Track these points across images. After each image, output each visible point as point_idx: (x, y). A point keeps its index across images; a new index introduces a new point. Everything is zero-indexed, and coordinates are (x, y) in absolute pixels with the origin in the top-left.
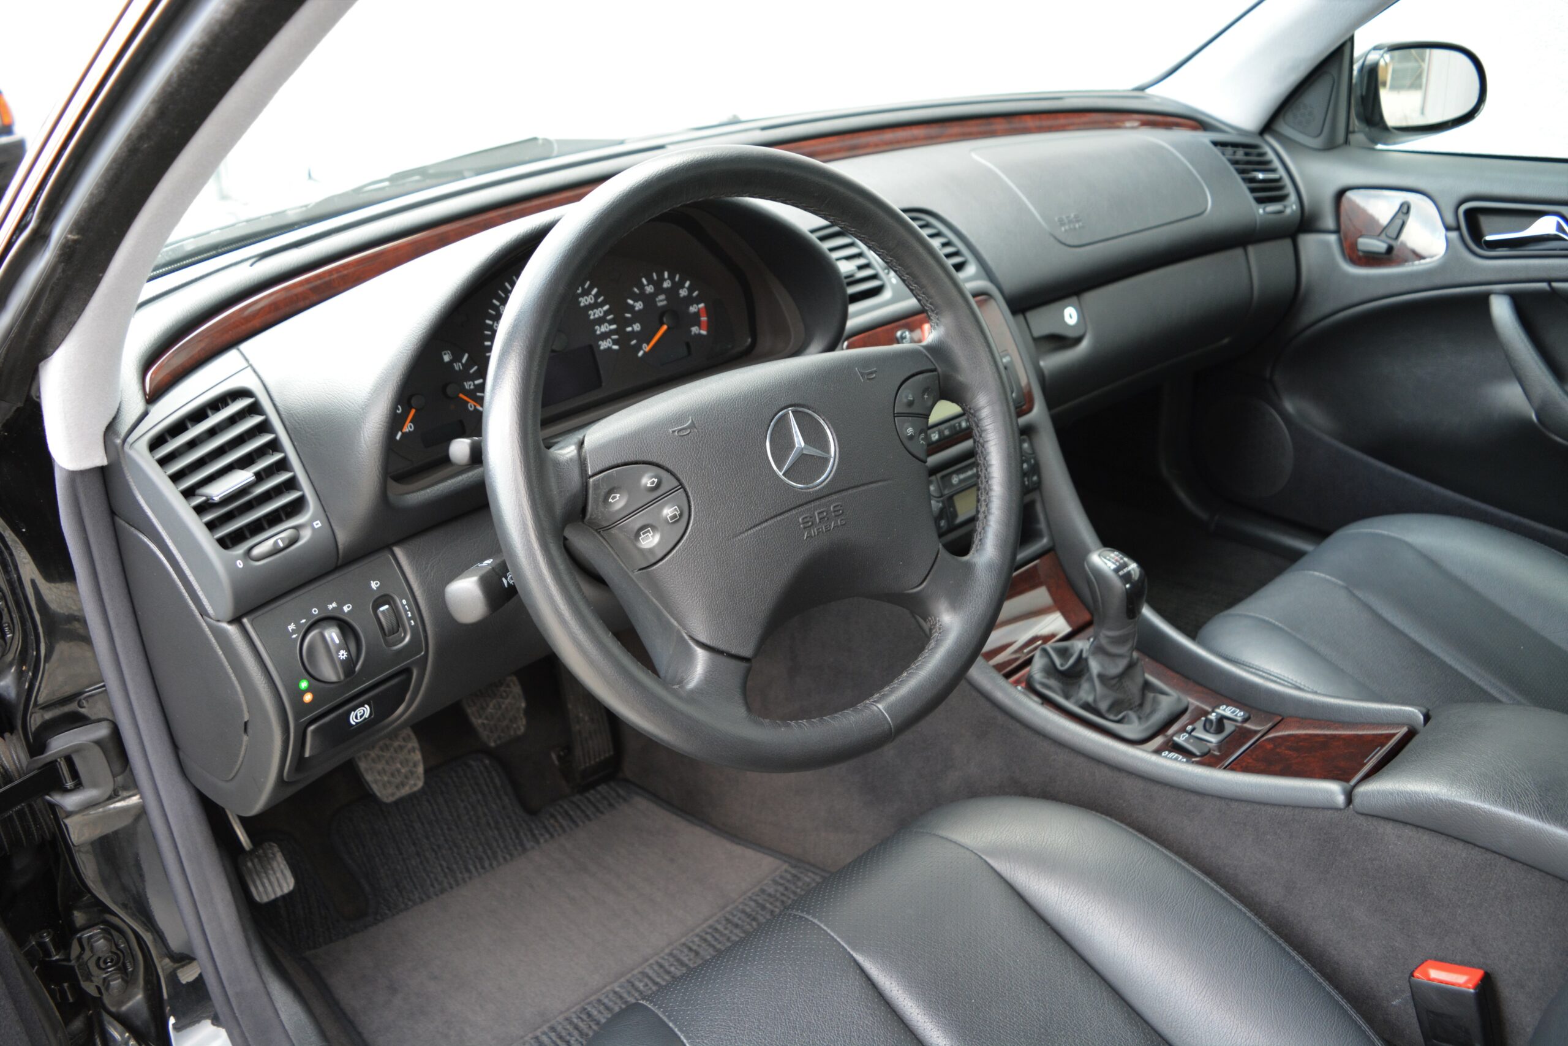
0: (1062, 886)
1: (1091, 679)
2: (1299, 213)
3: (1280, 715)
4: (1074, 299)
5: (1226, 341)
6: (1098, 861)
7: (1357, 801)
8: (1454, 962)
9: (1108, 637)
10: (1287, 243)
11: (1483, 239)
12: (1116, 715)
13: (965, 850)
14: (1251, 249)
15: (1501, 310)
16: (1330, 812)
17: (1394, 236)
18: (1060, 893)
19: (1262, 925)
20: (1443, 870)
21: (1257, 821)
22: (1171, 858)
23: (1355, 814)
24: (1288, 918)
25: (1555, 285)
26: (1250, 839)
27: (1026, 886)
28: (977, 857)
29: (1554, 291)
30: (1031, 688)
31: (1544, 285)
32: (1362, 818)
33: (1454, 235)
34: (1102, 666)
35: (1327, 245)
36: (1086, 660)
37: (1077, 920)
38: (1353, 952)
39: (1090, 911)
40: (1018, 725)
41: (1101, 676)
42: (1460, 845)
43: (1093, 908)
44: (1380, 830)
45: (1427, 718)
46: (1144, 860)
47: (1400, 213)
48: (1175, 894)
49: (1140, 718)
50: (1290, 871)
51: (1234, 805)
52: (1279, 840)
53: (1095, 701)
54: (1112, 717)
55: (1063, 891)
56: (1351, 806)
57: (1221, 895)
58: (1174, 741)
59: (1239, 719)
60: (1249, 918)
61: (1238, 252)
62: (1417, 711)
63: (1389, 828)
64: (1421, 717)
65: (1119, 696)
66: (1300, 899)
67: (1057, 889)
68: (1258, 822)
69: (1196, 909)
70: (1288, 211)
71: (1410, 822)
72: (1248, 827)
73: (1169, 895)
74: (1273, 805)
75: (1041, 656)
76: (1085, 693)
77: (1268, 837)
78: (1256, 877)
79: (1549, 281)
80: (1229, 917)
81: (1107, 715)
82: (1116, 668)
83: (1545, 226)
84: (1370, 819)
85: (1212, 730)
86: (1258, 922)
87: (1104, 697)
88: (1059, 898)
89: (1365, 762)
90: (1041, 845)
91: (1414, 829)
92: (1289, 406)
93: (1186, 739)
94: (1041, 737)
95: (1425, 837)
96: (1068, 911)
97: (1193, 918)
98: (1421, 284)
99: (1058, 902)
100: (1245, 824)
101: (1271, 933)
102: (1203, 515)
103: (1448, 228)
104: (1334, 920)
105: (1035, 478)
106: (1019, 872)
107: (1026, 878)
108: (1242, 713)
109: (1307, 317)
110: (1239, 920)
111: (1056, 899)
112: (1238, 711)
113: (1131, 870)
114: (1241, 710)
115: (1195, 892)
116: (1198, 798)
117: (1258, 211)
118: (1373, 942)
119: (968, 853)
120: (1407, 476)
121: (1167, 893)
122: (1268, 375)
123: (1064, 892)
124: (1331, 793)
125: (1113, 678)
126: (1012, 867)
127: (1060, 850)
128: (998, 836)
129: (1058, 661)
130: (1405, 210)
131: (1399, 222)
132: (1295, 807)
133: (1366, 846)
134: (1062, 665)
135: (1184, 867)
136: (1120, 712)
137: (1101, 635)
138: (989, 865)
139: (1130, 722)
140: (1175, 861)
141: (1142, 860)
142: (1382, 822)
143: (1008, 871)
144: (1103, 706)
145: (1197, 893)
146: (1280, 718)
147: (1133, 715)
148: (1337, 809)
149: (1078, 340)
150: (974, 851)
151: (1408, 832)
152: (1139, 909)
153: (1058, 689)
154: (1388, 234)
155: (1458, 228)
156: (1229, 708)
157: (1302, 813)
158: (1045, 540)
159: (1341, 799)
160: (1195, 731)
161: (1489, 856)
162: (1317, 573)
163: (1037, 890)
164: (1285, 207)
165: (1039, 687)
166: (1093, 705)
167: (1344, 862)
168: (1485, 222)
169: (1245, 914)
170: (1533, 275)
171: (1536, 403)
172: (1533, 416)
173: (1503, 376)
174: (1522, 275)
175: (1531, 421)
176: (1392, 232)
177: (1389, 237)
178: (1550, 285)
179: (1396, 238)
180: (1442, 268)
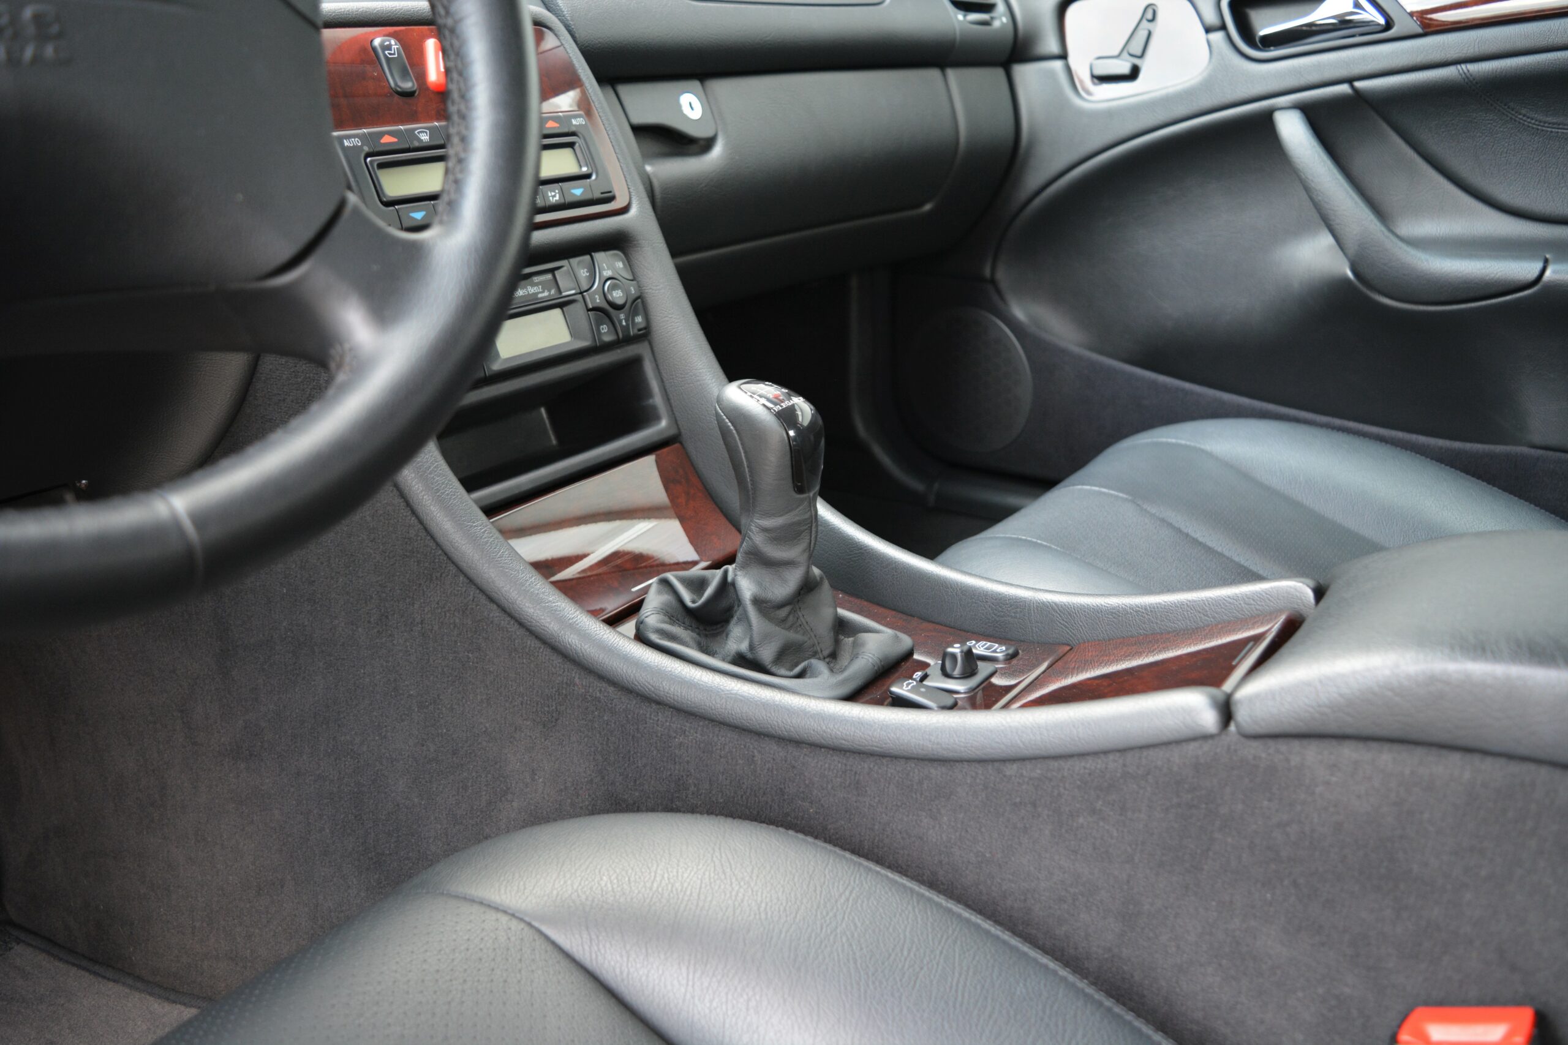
0: (692, 962)
1: (746, 618)
2: (1010, 27)
3: (1069, 645)
4: (696, 84)
5: (928, 207)
6: (763, 905)
7: (1242, 714)
8: (1465, 1003)
9: (765, 530)
10: (999, 72)
11: (1257, 39)
12: (791, 670)
13: (500, 915)
14: (951, 73)
16: (1193, 746)
17: (1139, 53)
18: (691, 977)
19: (1090, 990)
20: (1426, 816)
21: (1056, 793)
22: (904, 886)
23: (1243, 740)
24: (1132, 976)
25: (1358, 84)
26: (1047, 832)
27: (621, 973)
28: (522, 925)
29: (1358, 93)
30: (640, 638)
31: (1344, 88)
32: (1255, 744)
33: (1218, 37)
34: (760, 584)
35: (1052, 74)
36: (733, 584)
37: (727, 1025)
38: (1262, 1022)
39: (753, 1003)
40: (611, 689)
41: (757, 602)
42: (1456, 757)
43: (758, 997)
44: (1295, 760)
45: (1320, 593)
46: (851, 892)
47: (1144, 22)
48: (918, 950)
49: (831, 670)
50: (1128, 882)
51: (1011, 770)
52: (1101, 824)
53: (752, 647)
54: (783, 672)
55: (694, 973)
56: (1232, 727)
57: (1005, 942)
58: (891, 693)
59: (1000, 655)
60: (1064, 979)
61: (934, 74)
62: (1300, 585)
64: (1310, 594)
65: (793, 636)
66: (1151, 935)
67: (684, 970)
68: (1060, 795)
69: (960, 975)
70: (997, 24)
71: (1349, 731)
72: (1040, 809)
73: (905, 953)
74: (1082, 755)
75: (659, 592)
76: (736, 640)
77: (1081, 820)
78: (1066, 906)
79: (1350, 81)
80: (1025, 980)
81: (774, 669)
82: (783, 587)
83: (1338, 7)
84: (1271, 743)
85: (957, 672)
86: (1082, 984)
87: (766, 637)
88: (690, 988)
89: (1234, 663)
90: (651, 889)
91: (1361, 745)
92: (1019, 312)
93: (913, 687)
94: (654, 706)
95: (1387, 757)
96: (707, 1011)
97: (956, 991)
98: (1181, 111)
99: (688, 996)
100: (1034, 805)
101: (1108, 1003)
102: (917, 486)
103: (1208, 30)
104: (1220, 965)
105: (639, 319)
106: (608, 945)
107: (621, 956)
108: (1004, 648)
109: (1034, 178)
110: (1045, 985)
111: (683, 990)
112: (997, 645)
113: (827, 914)
114: (1000, 644)
115: (955, 942)
116: (944, 769)
117: (956, 18)
118: (1300, 994)
119: (504, 919)
120: (1187, 386)
121: (902, 950)
122: (987, 272)
123: (698, 975)
124: (1188, 711)
125: (781, 606)
126: (594, 937)
127: (688, 893)
128: (565, 882)
129: (687, 596)
130: (1149, 15)
131: (1142, 35)
132: (1123, 751)
133: (1270, 800)
134: (694, 602)
135: (929, 900)
136: (796, 665)
137: (753, 527)
138: (547, 938)
139: (814, 675)
140: (912, 891)
141: (847, 893)
142: (1296, 744)
143: (587, 948)
144: (766, 654)
145: (959, 942)
146: (1069, 648)
147: (820, 665)
148: (1206, 737)
149: (705, 145)
150: (517, 915)
151: (1348, 752)
152: (849, 988)
153: (688, 639)
154: (1132, 52)
155: (1223, 27)
156: (982, 643)
157: (1140, 758)
158: (664, 423)
159: (1209, 719)
160: (929, 678)
161: (1515, 768)
162: (1088, 487)
163: (644, 978)
164: (992, 18)
165: (654, 638)
166: (749, 655)
167: (1229, 840)
169: (1055, 973)
170: (1329, 75)
171: (1352, 247)
172: (1350, 274)
173: (1299, 230)
174: (1314, 78)
175: (1346, 281)
176: (1136, 47)
177: (1132, 55)
178: (1352, 87)
179: (1142, 56)
180: (1207, 84)
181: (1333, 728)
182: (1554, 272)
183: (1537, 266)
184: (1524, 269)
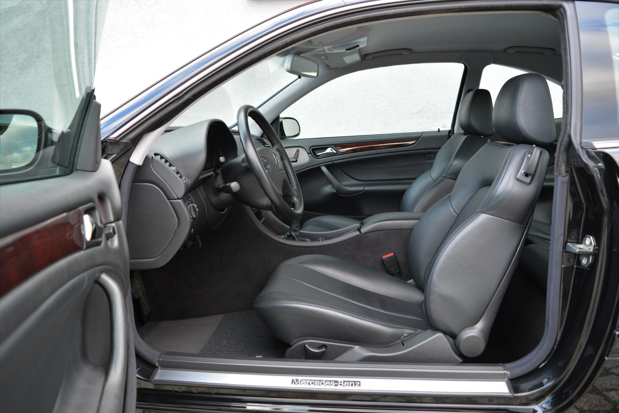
7: (362, 232)
8: (388, 254)
9: (295, 226)
11: (317, 155)
15: (324, 169)
16: (358, 236)
17: (297, 157)
25: (333, 162)
29: (333, 163)
31: (331, 163)
32: (364, 234)
33: (310, 155)
42: (382, 231)
63: (369, 234)
71: (373, 231)
79: (332, 161)
83: (329, 150)
95: (376, 232)
98: (305, 167)
100: (341, 247)
103: (308, 154)
124: (356, 233)
130: (298, 151)
131: (297, 154)
133: (367, 239)
137: (293, 226)
142: (368, 233)
151: (373, 233)
155: (311, 153)
157: (353, 239)
159: (358, 233)
167: (363, 245)
168: (316, 152)
170: (329, 161)
171: (336, 188)
172: (335, 191)
173: (326, 185)
174: (327, 161)
175: (335, 192)
176: (296, 156)
177: (295, 158)
178: (332, 162)
179: (297, 158)
180: (309, 162)
181: (371, 231)
182: (366, 188)
183: (363, 188)
184: (361, 188)
